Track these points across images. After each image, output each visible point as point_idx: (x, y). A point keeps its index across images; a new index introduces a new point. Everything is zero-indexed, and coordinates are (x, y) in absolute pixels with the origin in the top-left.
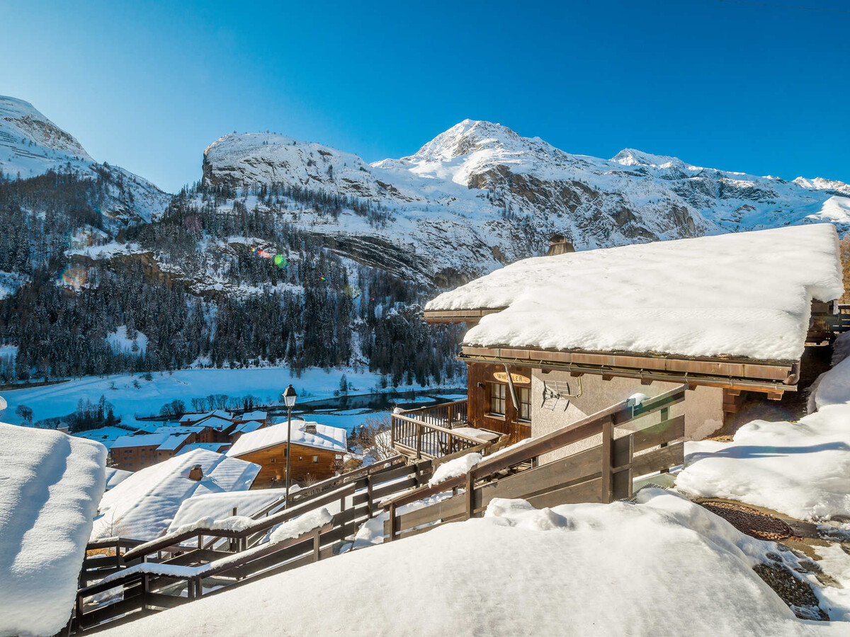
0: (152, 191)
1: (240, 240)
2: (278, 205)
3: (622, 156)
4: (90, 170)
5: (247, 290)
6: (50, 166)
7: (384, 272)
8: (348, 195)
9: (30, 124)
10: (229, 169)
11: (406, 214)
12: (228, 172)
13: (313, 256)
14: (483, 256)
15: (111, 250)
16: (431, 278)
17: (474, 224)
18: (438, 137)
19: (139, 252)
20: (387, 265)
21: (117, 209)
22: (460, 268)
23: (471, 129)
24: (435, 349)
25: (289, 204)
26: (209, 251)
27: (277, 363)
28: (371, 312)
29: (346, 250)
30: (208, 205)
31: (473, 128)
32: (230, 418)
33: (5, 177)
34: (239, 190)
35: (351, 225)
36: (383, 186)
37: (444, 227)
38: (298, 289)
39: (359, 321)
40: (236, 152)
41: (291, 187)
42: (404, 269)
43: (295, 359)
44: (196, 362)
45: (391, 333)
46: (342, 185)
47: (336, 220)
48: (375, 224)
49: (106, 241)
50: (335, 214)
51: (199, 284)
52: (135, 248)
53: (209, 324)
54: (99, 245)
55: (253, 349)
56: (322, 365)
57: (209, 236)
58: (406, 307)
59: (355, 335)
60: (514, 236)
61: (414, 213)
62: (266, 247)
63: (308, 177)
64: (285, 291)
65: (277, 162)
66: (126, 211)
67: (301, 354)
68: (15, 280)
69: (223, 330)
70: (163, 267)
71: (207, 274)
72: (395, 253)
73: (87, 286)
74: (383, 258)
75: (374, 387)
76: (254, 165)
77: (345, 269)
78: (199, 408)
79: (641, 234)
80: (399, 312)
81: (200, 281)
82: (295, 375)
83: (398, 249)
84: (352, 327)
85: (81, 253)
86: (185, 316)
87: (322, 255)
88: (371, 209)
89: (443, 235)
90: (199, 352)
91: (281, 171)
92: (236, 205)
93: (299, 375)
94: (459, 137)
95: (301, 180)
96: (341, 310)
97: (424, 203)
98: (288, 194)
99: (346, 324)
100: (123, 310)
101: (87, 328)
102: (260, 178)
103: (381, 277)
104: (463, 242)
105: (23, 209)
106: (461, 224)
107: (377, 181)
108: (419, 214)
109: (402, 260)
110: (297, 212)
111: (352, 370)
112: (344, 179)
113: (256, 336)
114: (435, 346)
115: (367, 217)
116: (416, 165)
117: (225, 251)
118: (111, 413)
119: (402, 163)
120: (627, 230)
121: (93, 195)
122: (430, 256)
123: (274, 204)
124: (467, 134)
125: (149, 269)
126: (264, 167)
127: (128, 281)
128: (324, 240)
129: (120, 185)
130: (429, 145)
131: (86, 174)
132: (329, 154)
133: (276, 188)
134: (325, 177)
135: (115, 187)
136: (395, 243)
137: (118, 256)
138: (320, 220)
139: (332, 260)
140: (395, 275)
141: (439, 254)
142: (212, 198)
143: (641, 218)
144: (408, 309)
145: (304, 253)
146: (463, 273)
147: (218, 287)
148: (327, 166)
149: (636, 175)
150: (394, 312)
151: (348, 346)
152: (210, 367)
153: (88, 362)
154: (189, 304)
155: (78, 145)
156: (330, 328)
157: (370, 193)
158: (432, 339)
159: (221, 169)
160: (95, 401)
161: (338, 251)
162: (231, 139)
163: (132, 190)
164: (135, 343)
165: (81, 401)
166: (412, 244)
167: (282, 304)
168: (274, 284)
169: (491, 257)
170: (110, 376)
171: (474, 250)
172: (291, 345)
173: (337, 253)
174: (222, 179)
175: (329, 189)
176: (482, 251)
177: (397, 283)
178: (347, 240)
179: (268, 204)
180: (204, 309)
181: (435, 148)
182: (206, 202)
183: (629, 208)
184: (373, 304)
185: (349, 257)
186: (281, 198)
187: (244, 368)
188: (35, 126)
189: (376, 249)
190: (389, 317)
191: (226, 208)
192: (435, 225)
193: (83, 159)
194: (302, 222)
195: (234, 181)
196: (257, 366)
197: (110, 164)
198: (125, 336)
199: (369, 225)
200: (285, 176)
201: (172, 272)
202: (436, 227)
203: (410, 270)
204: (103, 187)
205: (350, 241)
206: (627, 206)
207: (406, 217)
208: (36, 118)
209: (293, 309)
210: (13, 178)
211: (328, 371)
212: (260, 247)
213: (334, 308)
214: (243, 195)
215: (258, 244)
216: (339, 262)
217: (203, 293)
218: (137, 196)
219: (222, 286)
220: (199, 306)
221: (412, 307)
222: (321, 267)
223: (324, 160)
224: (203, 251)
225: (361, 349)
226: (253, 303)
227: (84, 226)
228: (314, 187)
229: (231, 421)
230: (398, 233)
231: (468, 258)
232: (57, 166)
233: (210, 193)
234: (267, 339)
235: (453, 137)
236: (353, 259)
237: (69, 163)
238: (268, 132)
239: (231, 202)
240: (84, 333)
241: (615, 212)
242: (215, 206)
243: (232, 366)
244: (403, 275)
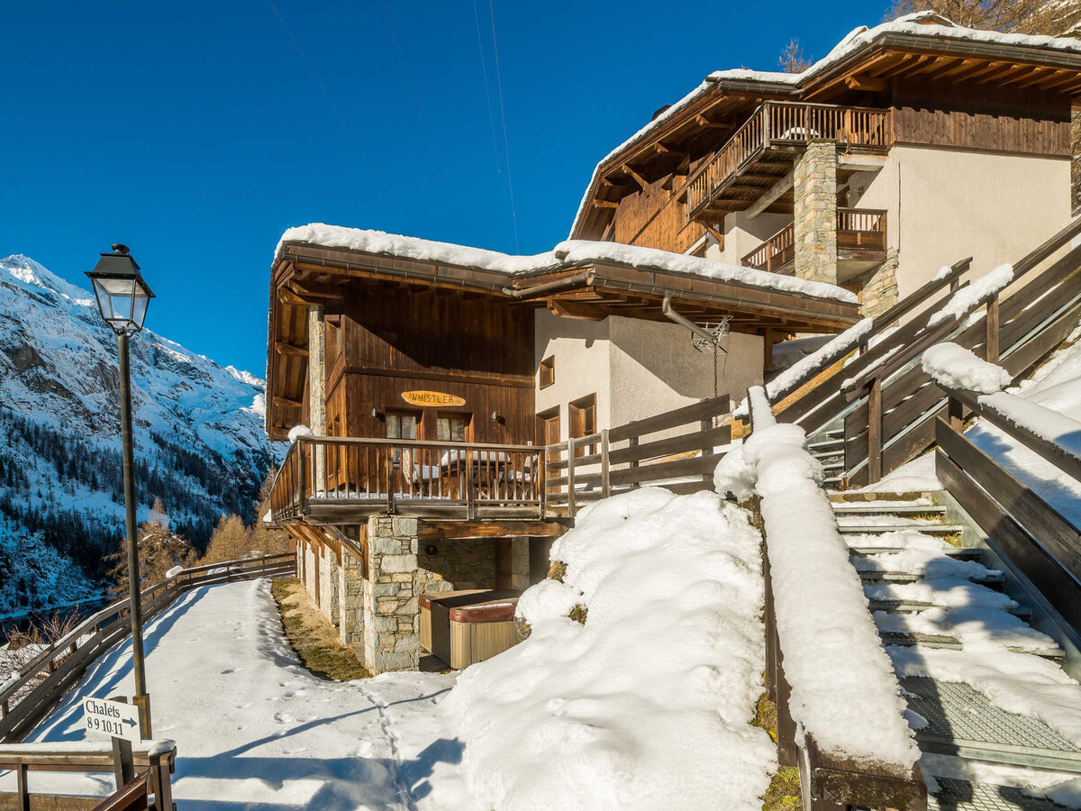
3: (14, 264)
79: (55, 391)
120: (32, 380)
143: (53, 366)
149: (40, 301)
183: (34, 347)
206: (31, 343)
241: (10, 346)
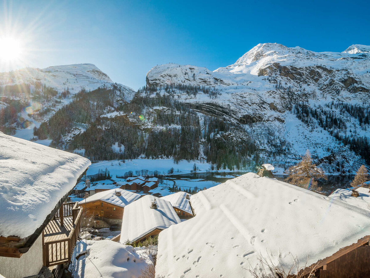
0: (130, 91)
1: (157, 108)
2: (172, 93)
3: (350, 49)
4: (111, 86)
5: (160, 128)
6: (99, 86)
7: (216, 118)
8: (201, 85)
9: (94, 72)
10: (155, 80)
11: (226, 91)
12: (154, 81)
13: (185, 113)
14: (264, 108)
15: (114, 114)
16: (238, 120)
17: (260, 93)
18: (245, 54)
19: (123, 115)
20: (217, 115)
21: (119, 99)
22: (252, 114)
23: (261, 48)
24: (237, 153)
25: (177, 92)
26: (146, 113)
27: (169, 158)
28: (209, 136)
29: (199, 109)
30: (147, 95)
31: (262, 47)
32: (144, 180)
33: (86, 91)
34: (158, 88)
35: (202, 98)
36: (216, 79)
37: (245, 95)
38: (179, 127)
39: (203, 140)
40: (158, 73)
41: (178, 85)
42: (225, 116)
43: (176, 156)
44: (140, 156)
45: (217, 145)
46: (199, 82)
47: (195, 97)
48: (212, 97)
49: (113, 111)
50: (195, 94)
51: (142, 126)
52: (122, 113)
53: (145, 141)
54: (111, 113)
55: (161, 152)
56: (187, 159)
57: (147, 107)
58: (224, 134)
59: (201, 146)
60: (282, 97)
61: (230, 90)
62: (167, 110)
63: (185, 80)
64: (174, 128)
65: (173, 75)
66: (122, 100)
67: (179, 154)
68: (87, 126)
69: (150, 144)
70: (131, 120)
71: (146, 122)
72: (220, 109)
73: (107, 128)
74: (215, 112)
75: (208, 170)
76: (164, 77)
77: (198, 118)
78: (138, 175)
79: (361, 91)
80: (221, 136)
81: (143, 125)
82: (176, 163)
83: (222, 107)
84: (200, 142)
85: (105, 116)
86: (138, 139)
87: (189, 112)
88: (211, 90)
89: (244, 99)
90: (141, 153)
91: (174, 78)
92: (157, 94)
93: (177, 163)
94: (255, 52)
95: (182, 81)
96: (195, 135)
97: (236, 85)
98: (176, 88)
99: (197, 141)
100: (117, 136)
101: (106, 143)
102: (166, 82)
103: (214, 120)
104: (254, 102)
105: (90, 102)
106: (253, 93)
107: (214, 78)
108: (233, 90)
109: (224, 112)
110: (179, 95)
111: (199, 161)
112: (199, 79)
113: (162, 146)
114: (237, 151)
115: (208, 94)
116: (233, 69)
117: (152, 112)
118: (109, 174)
119: (227, 68)
120: (351, 89)
121: (111, 95)
122: (237, 109)
123: (171, 92)
124: (259, 50)
125: (126, 121)
126: (168, 77)
127: (119, 125)
128: (190, 105)
129: (120, 91)
130: (241, 58)
131: (109, 88)
132: (193, 69)
133: (172, 86)
134: (192, 79)
135: (118, 91)
136: (221, 105)
137: (116, 116)
138: (189, 97)
139: (194, 114)
140: (221, 119)
141: (242, 109)
142: (149, 92)
143: (361, 82)
144: (225, 135)
145: (182, 111)
146: (254, 117)
147: (149, 127)
148: (193, 74)
149: (359, 58)
150: (219, 136)
151: (198, 151)
152: (145, 158)
153: (105, 155)
154: (139, 134)
155: (109, 78)
156: (190, 143)
157: (211, 84)
158: (236, 148)
159: (152, 81)
160: (104, 170)
161: (196, 110)
162: (156, 68)
163: (124, 92)
164: (120, 148)
165: (99, 170)
166: (229, 105)
167: (172, 133)
168: (170, 125)
169: (269, 108)
170: (112, 161)
171: (260, 105)
172: (175, 150)
173: (196, 111)
174: (153, 84)
175: (193, 84)
176: (264, 106)
177: (221, 123)
178: (200, 105)
179: (169, 92)
180: (144, 136)
181: (244, 60)
182: (146, 94)
183: (353, 77)
184: (210, 132)
185: (201, 112)
186: (174, 89)
187: (157, 159)
188: (96, 72)
189: (212, 108)
190: (216, 138)
191: (153, 96)
192: (240, 95)
193: (109, 82)
194: (182, 99)
195: (157, 84)
196: (162, 159)
197: (117, 83)
198: (118, 146)
199: (209, 98)
200: (176, 80)
201: (133, 121)
202: (241, 96)
203: (228, 117)
204: (114, 92)
205: (201, 105)
206: (352, 76)
207: (226, 93)
208: (96, 70)
209: (176, 135)
210: (88, 91)
211: (189, 162)
212: (165, 110)
213: (193, 135)
214: (159, 90)
215: (164, 109)
216: (196, 114)
217: (144, 129)
218: (125, 94)
219: (150, 126)
220: (142, 134)
221: (227, 134)
222: (188, 117)
223: (192, 72)
224: (144, 113)
225: (204, 152)
226: (161, 133)
227: (107, 106)
228: (187, 83)
229: (144, 181)
230: (222, 100)
231: (256, 110)
232: (101, 86)
233: (148, 90)
234: (166, 147)
235: (253, 53)
236: (202, 113)
237: (105, 84)
238: (170, 63)
239: (155, 93)
240: (105, 145)
241: (343, 80)
242: (150, 95)
243: (153, 158)
244: (224, 119)
